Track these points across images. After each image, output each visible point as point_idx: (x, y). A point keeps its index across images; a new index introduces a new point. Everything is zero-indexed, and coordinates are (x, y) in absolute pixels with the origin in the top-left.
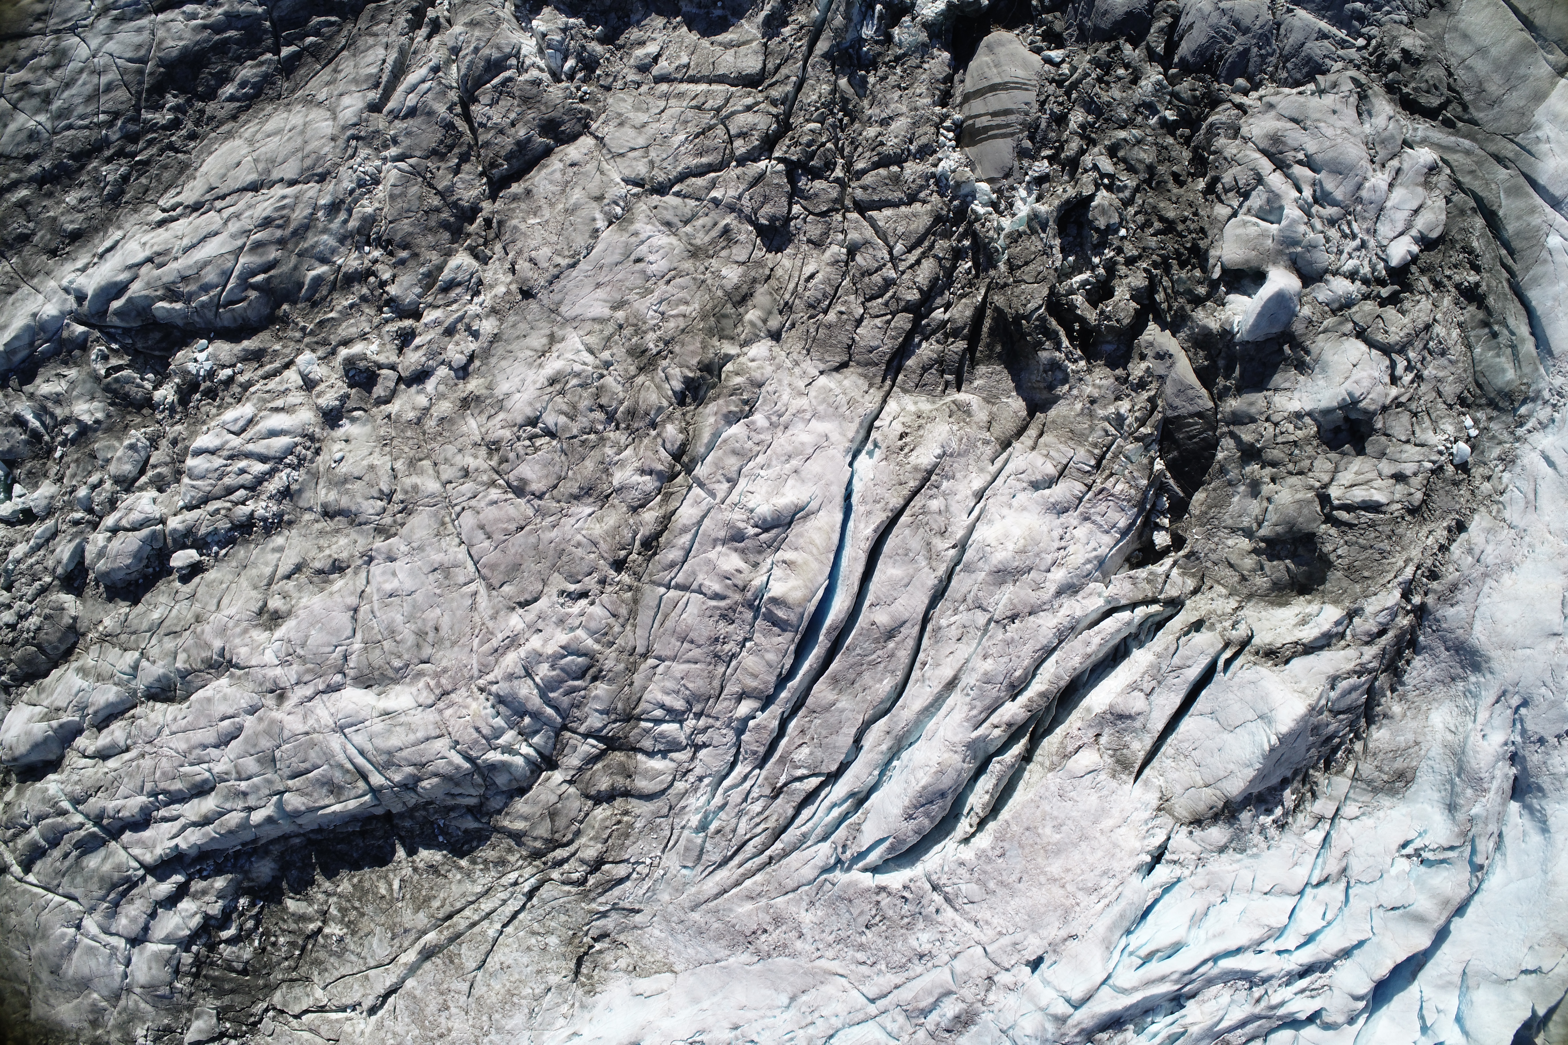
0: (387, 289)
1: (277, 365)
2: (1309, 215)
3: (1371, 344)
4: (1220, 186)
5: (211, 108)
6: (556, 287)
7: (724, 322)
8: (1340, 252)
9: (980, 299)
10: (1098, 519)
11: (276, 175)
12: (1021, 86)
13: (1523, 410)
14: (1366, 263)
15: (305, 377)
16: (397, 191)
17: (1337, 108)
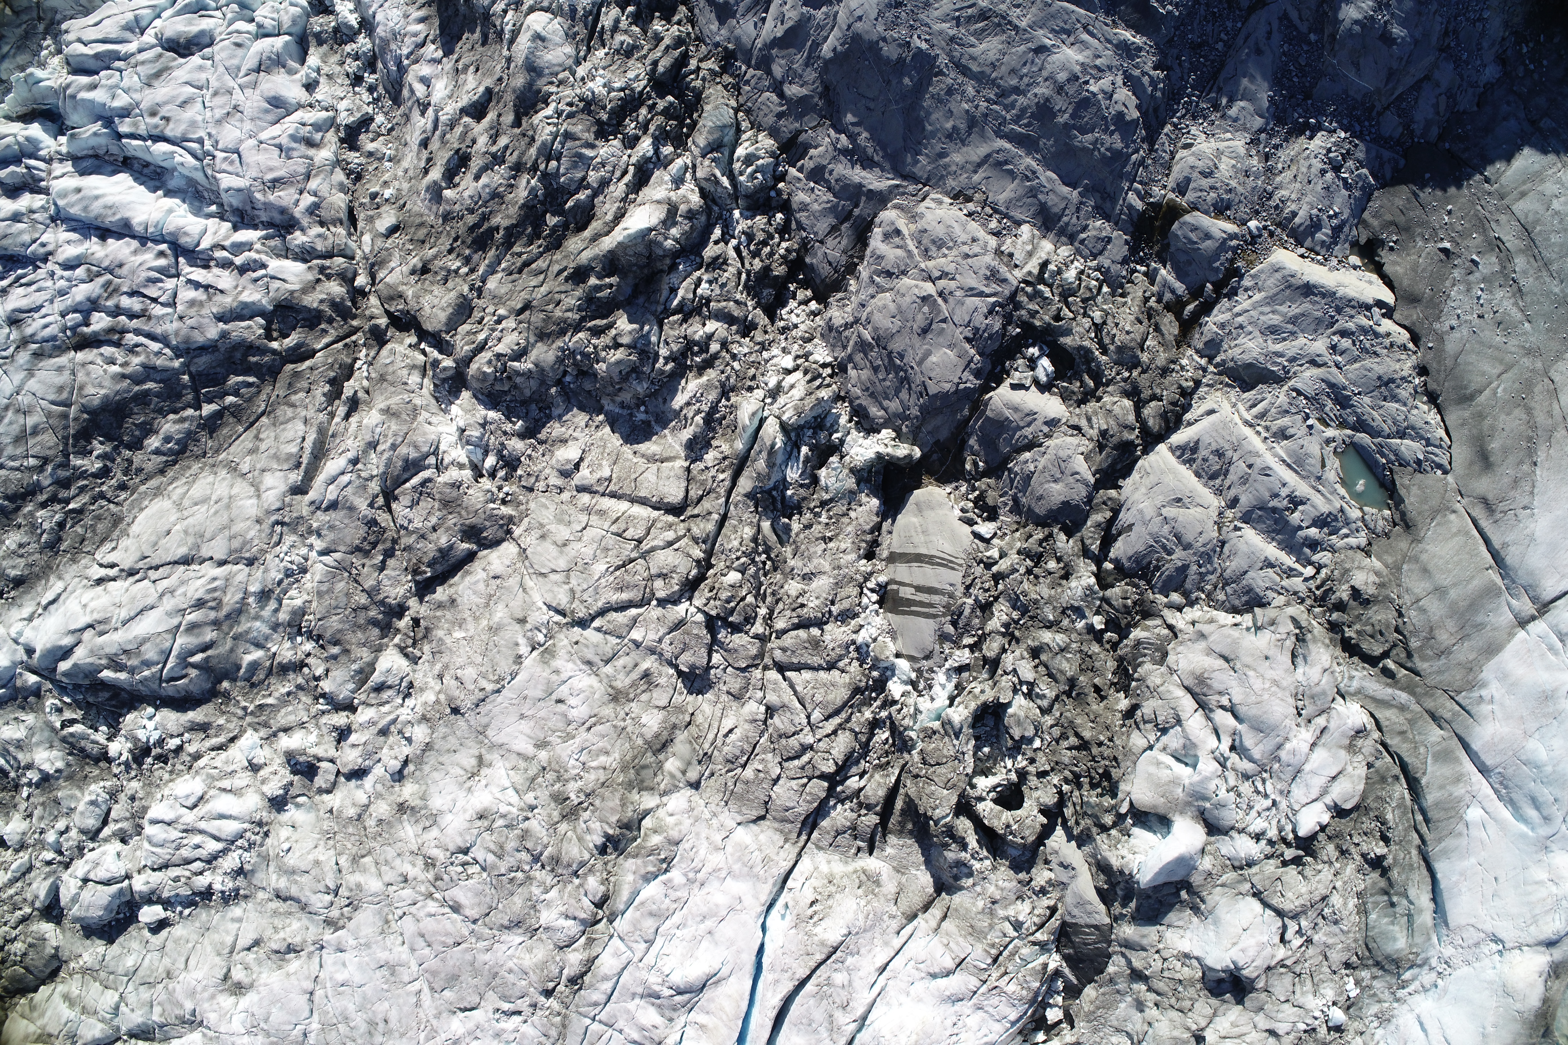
0: (321, 684)
1: (222, 739)
2: (1223, 766)
3: (1266, 905)
4: (1139, 713)
5: (138, 458)
6: (483, 709)
7: (644, 773)
8: (1251, 808)
9: (893, 779)
10: (991, 1010)
11: (205, 552)
12: (947, 564)
13: (1407, 975)
14: (1274, 822)
15: (249, 762)
16: (324, 588)
17: (1270, 654)
